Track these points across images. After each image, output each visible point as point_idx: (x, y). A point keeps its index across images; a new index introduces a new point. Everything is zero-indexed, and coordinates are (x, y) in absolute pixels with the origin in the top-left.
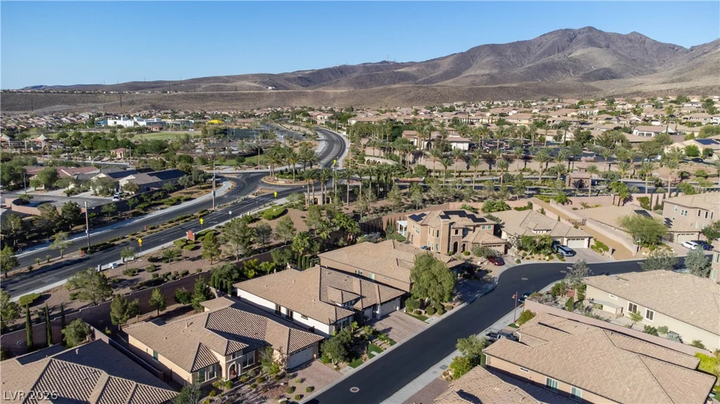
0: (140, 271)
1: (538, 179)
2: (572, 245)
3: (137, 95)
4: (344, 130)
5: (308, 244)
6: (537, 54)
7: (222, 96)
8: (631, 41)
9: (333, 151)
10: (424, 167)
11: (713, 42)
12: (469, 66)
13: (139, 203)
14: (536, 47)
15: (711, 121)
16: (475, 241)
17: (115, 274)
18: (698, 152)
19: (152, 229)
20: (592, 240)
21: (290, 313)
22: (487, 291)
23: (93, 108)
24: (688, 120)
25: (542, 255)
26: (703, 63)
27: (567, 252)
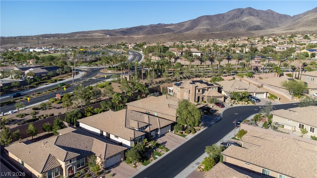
0: (26, 115)
1: (235, 68)
2: (259, 96)
3: (46, 39)
4: (141, 51)
5: (120, 98)
6: (227, 20)
7: (86, 39)
8: (267, 13)
9: (136, 59)
10: (180, 63)
11: (303, 13)
12: (197, 25)
13: (34, 82)
14: (226, 16)
15: (311, 43)
16: (209, 95)
17: (12, 117)
18: (308, 55)
19: (38, 94)
20: (268, 94)
21: (108, 135)
22: (217, 120)
23: (25, 45)
24: (300, 43)
25: (243, 102)
26: (299, 22)
27: (256, 100)
